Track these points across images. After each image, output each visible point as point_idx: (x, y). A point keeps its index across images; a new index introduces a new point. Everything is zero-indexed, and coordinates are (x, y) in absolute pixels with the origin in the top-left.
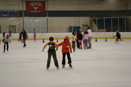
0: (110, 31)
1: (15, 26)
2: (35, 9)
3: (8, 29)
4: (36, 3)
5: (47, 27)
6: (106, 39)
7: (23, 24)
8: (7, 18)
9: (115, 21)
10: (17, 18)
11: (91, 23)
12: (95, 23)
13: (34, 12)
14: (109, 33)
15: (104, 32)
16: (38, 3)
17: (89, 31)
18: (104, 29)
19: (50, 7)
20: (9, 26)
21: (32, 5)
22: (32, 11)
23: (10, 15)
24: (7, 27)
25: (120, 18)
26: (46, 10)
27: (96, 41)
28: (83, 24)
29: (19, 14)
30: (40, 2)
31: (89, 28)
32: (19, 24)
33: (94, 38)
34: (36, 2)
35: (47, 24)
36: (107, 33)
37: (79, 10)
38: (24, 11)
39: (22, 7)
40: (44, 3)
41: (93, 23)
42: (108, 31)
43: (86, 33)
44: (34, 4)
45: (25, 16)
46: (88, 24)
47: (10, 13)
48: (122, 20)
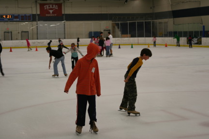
0: (135, 37)
1: (28, 32)
2: (50, 12)
3: (20, 35)
4: (51, 6)
5: (63, 32)
6: (132, 45)
7: (37, 29)
8: (19, 23)
9: (140, 25)
10: (30, 23)
11: (114, 27)
12: (118, 28)
13: (49, 15)
14: (133, 38)
15: (127, 37)
16: (54, 5)
17: (110, 36)
18: (127, 34)
19: (67, 10)
20: (22, 32)
21: (47, 8)
22: (47, 15)
23: (22, 19)
24: (19, 33)
25: (145, 22)
26: (63, 13)
27: (119, 48)
28: (105, 28)
29: (32, 18)
30: (56, 4)
31: (109, 33)
32: (32, 30)
33: (117, 45)
34: (51, 4)
35: (65, 29)
36: (131, 38)
37: (100, 13)
38: (38, 15)
39: (36, 11)
40: (60, 6)
41: (116, 27)
42: (132, 36)
43: (108, 39)
44: (49, 6)
45: (39, 21)
46: (110, 28)
47: (22, 17)
48: (148, 24)
